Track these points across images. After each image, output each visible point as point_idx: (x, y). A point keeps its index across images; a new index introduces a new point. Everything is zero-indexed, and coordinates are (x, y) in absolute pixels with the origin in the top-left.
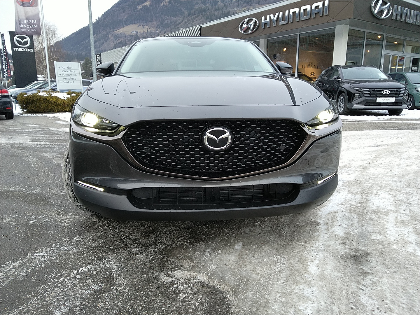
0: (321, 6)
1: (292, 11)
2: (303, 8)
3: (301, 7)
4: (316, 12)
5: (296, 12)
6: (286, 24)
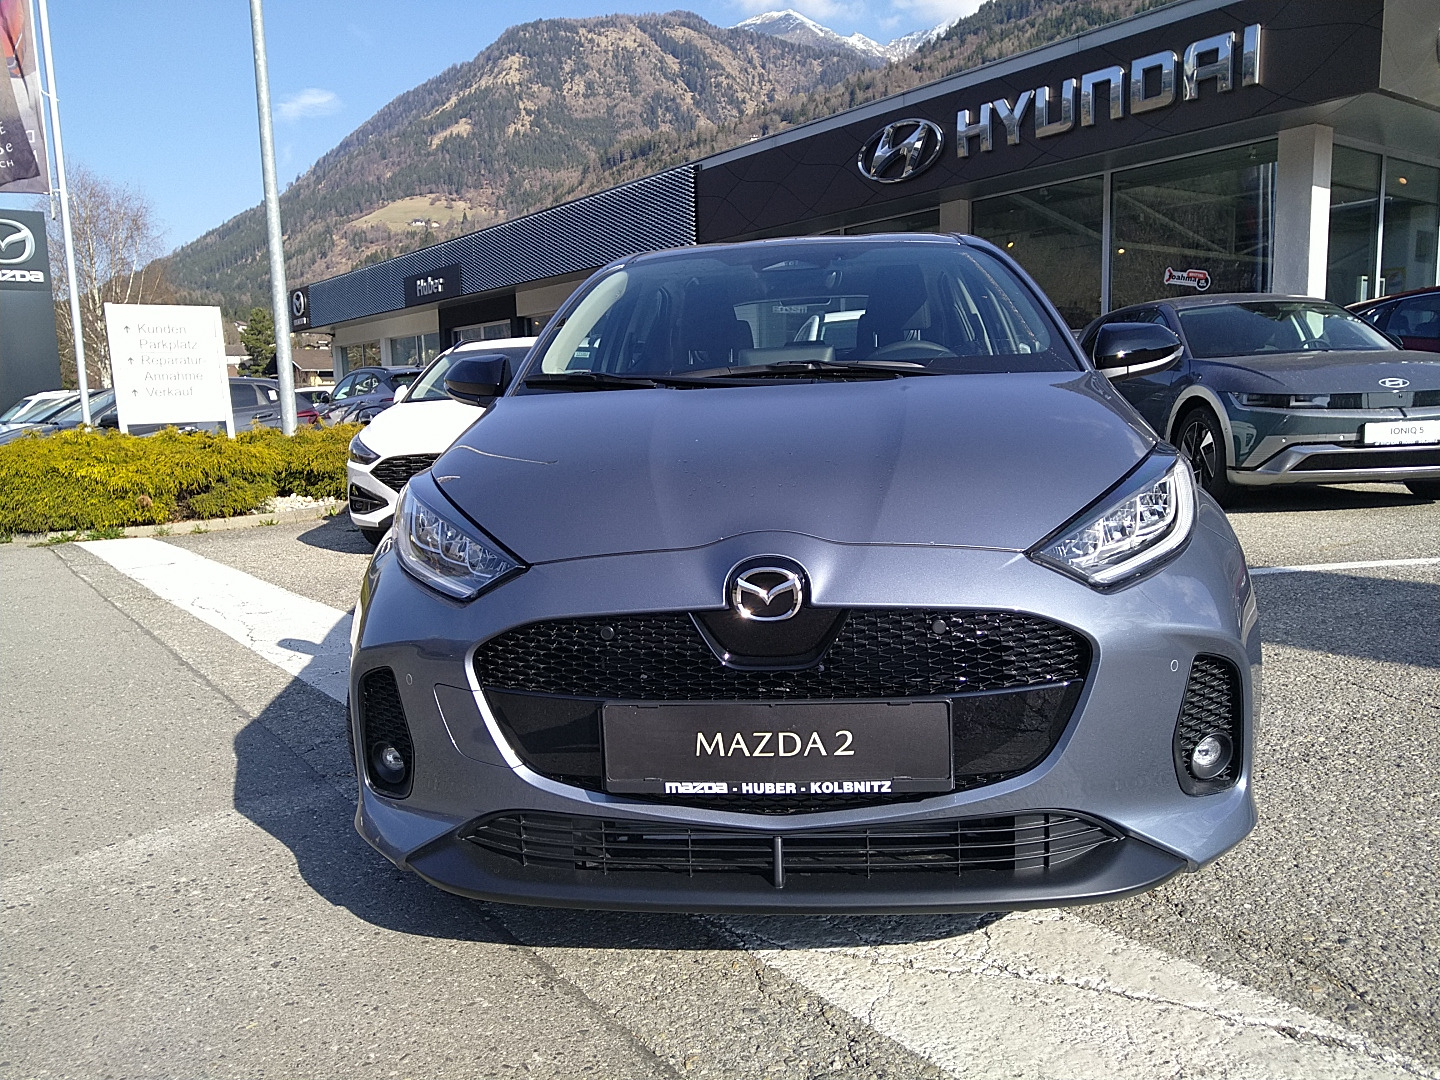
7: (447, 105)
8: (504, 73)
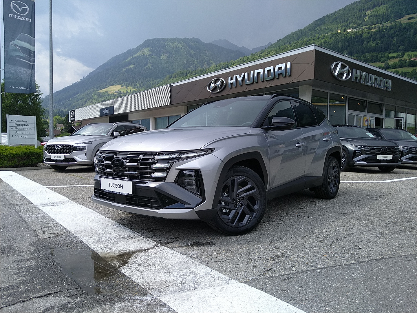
0: (283, 68)
1: (256, 72)
3: (265, 68)
4: (279, 73)
5: (261, 73)
6: (251, 84)
7: (127, 60)
8: (144, 52)
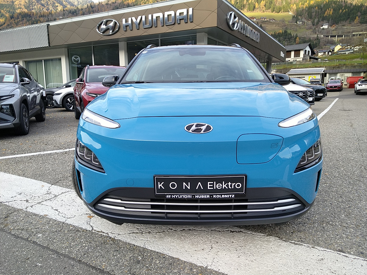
0: (185, 14)
1: (155, 16)
2: (166, 14)
3: (165, 12)
4: (181, 18)
5: (160, 17)
6: (150, 28)
